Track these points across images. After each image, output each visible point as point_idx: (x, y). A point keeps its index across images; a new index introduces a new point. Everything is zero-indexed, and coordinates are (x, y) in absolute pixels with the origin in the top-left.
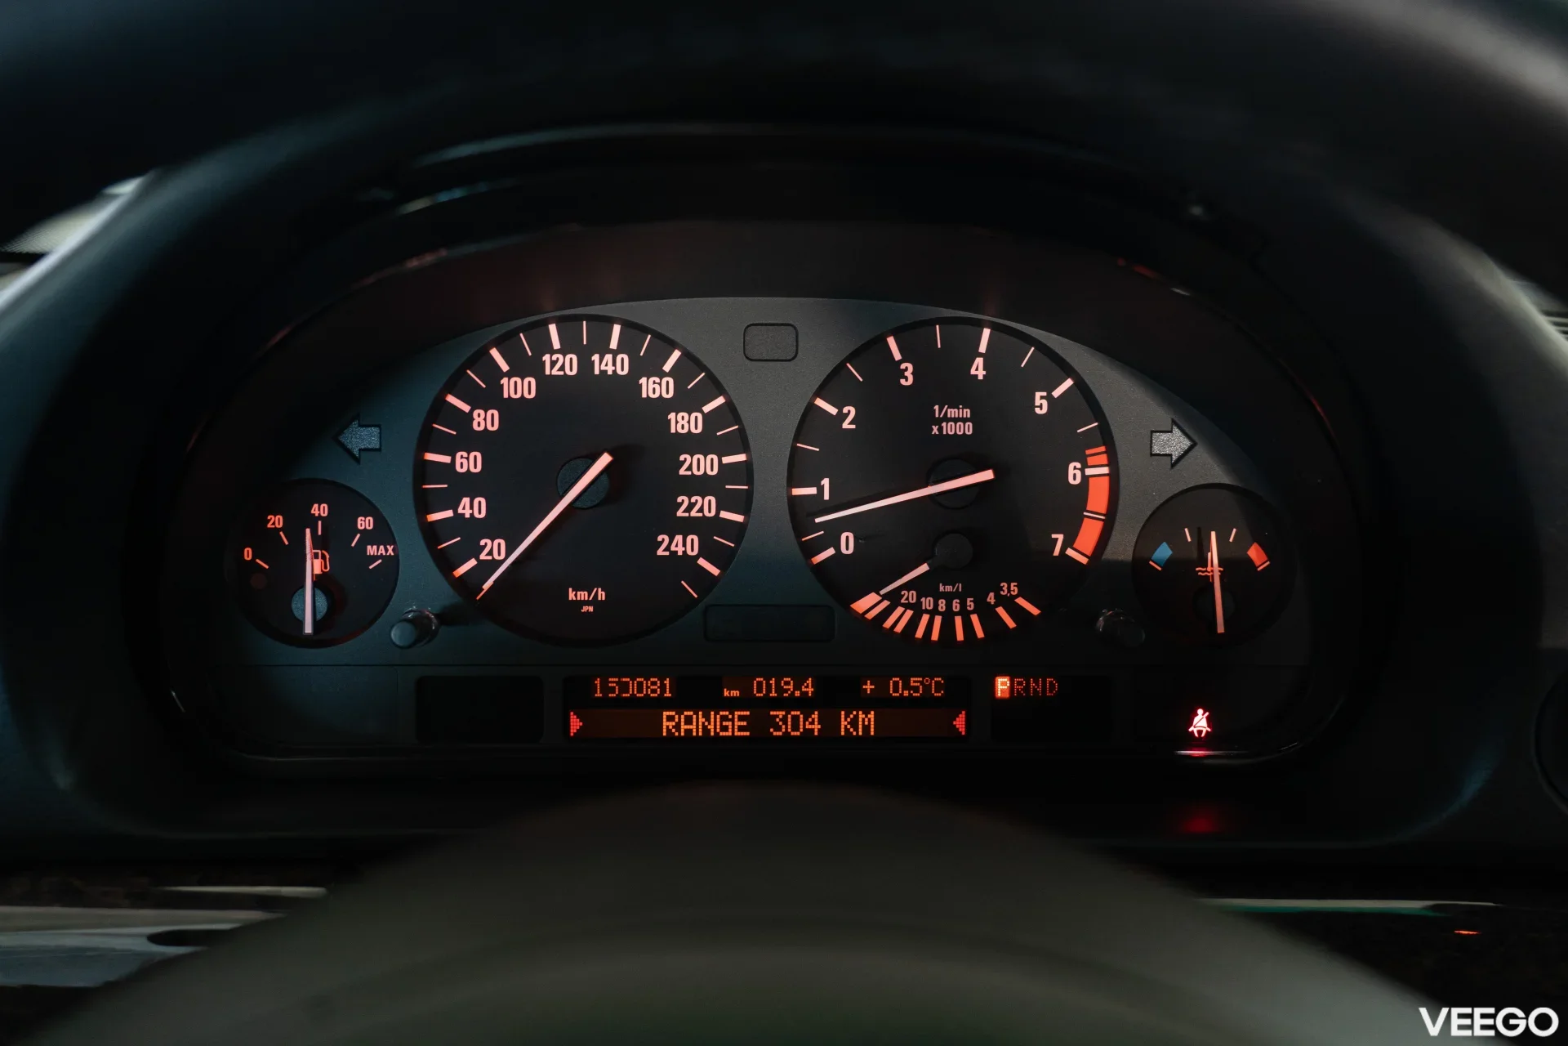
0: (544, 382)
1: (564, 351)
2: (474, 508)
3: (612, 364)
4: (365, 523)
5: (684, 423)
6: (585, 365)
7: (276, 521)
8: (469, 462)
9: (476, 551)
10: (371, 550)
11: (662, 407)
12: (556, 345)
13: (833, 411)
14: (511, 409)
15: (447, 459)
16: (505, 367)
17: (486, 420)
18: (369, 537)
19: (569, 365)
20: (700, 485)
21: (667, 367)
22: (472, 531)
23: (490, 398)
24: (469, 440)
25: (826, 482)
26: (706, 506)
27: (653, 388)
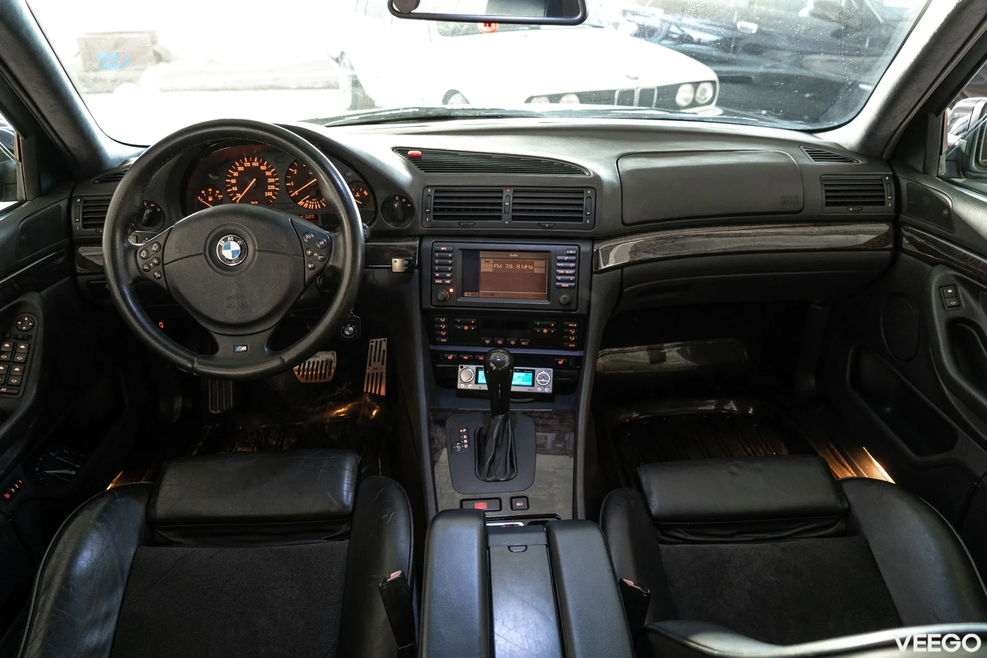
0: (245, 167)
1: (248, 162)
2: (235, 189)
3: (255, 164)
4: (218, 192)
5: (268, 173)
6: (251, 164)
7: (203, 192)
8: (234, 181)
9: (236, 196)
10: (219, 196)
11: (264, 171)
12: (246, 161)
13: (293, 171)
14: (240, 172)
15: (230, 181)
16: (238, 165)
17: (236, 174)
18: (218, 194)
19: (248, 164)
20: (271, 184)
21: (265, 164)
22: (235, 193)
23: (236, 170)
24: (233, 177)
25: (292, 183)
26: (273, 187)
27: (263, 168)
